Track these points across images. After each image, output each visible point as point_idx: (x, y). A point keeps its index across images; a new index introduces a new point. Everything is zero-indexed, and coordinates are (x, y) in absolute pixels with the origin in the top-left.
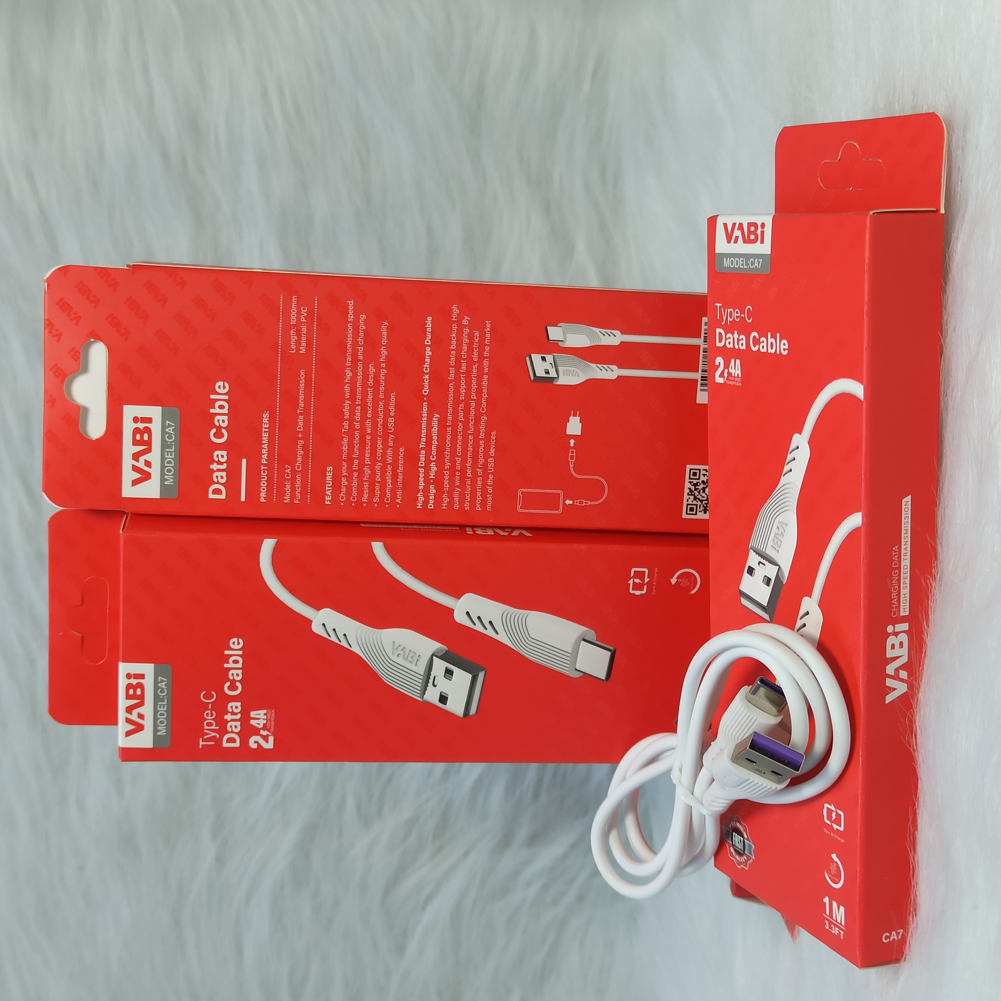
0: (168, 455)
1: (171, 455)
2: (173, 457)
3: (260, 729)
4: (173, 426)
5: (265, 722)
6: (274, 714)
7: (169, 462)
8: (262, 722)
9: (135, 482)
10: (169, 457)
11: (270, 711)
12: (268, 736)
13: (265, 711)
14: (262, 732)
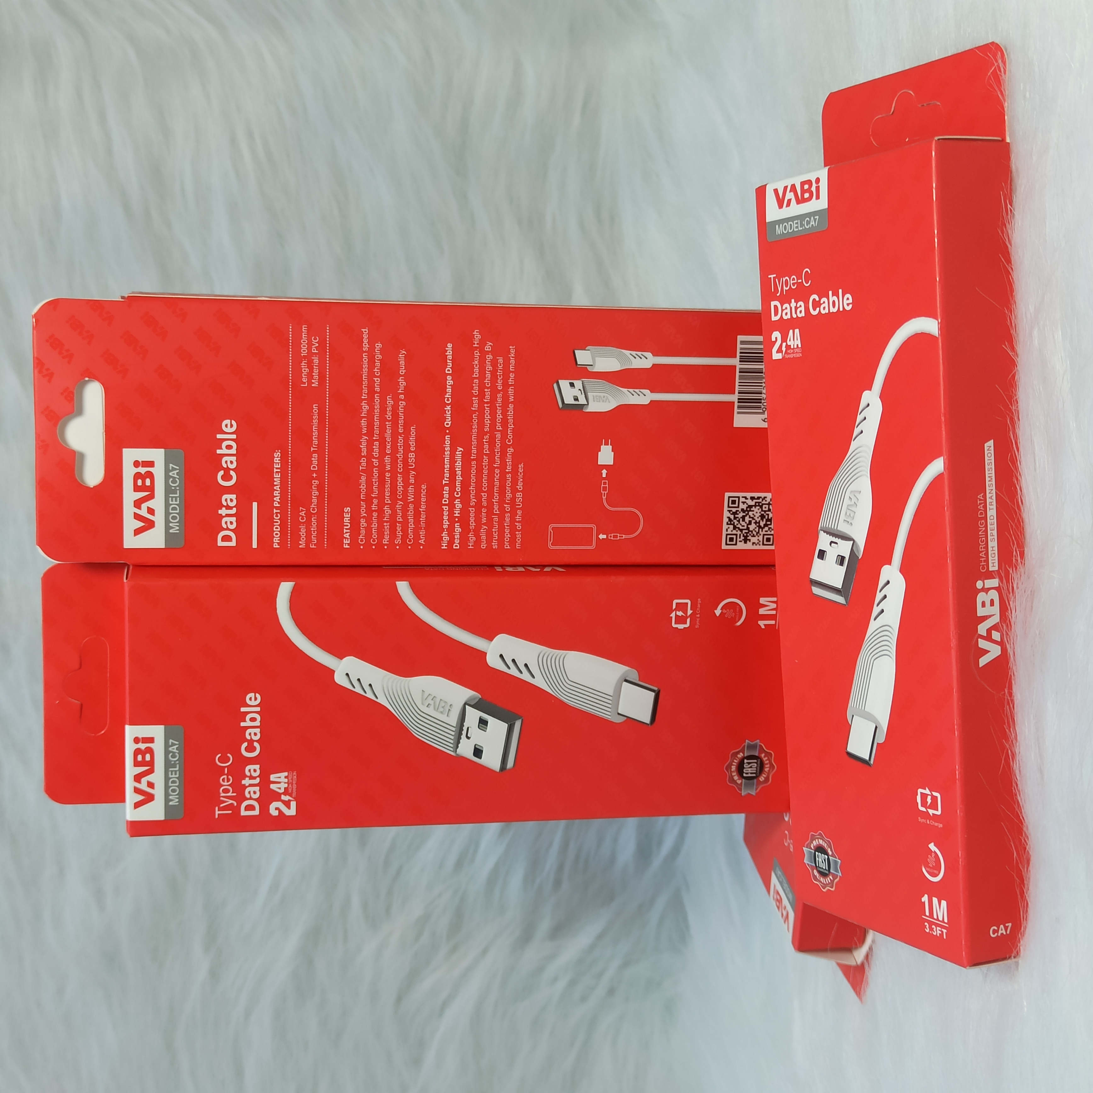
0: (172, 501)
1: (176, 501)
2: (178, 503)
3: (280, 794)
4: (177, 469)
5: (286, 785)
6: (295, 777)
7: (174, 509)
8: (283, 786)
9: (138, 532)
10: (174, 503)
11: (292, 774)
12: (290, 801)
13: (286, 774)
14: (283, 797)
